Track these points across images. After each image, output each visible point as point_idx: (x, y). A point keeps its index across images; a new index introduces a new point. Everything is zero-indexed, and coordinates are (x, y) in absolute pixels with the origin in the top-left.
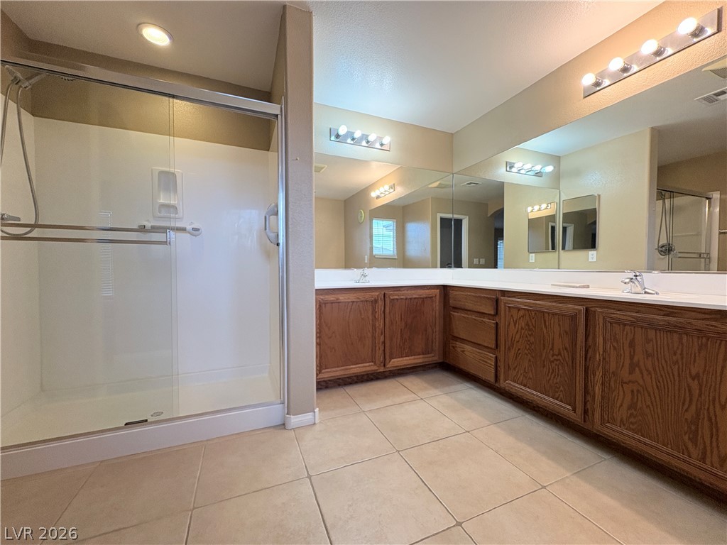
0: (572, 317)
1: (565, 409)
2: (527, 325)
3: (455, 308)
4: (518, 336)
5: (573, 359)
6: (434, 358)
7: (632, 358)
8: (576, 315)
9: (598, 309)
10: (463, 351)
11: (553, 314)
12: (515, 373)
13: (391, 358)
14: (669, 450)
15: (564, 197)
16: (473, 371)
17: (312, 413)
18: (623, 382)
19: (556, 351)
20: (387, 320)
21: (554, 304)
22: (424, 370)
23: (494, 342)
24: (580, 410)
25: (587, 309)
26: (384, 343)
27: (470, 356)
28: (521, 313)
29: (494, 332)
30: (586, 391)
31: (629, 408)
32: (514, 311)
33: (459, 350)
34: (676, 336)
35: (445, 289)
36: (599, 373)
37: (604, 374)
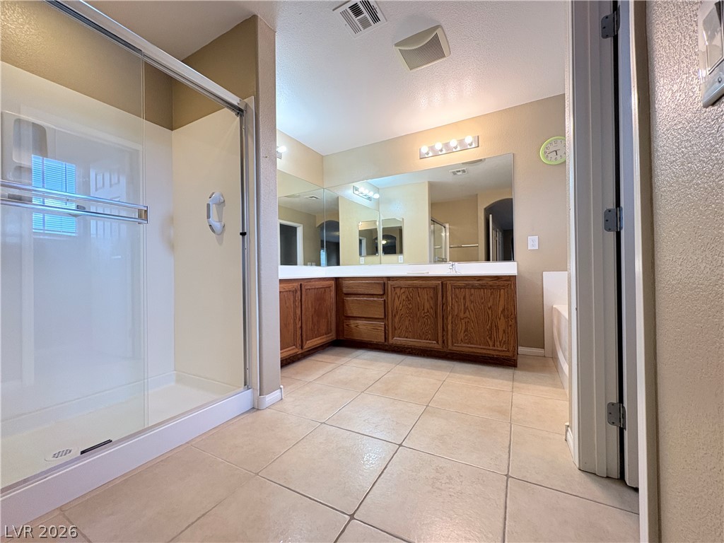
0: (434, 288)
1: (433, 345)
2: (407, 297)
3: (348, 294)
4: (401, 305)
5: (436, 312)
6: (332, 336)
7: (465, 305)
8: (437, 286)
9: (449, 282)
10: (356, 326)
11: (423, 288)
12: (399, 331)
13: (307, 340)
14: (482, 347)
15: (382, 218)
16: (366, 339)
17: (279, 390)
18: (461, 319)
19: (426, 311)
20: (303, 307)
21: (424, 282)
22: (323, 349)
23: (383, 314)
24: (440, 342)
25: (442, 283)
26: (301, 327)
27: (362, 328)
28: (402, 291)
29: (383, 306)
30: (443, 330)
31: (464, 332)
32: (398, 290)
33: (353, 326)
34: (482, 290)
35: (337, 280)
36: (450, 318)
37: (452, 317)
